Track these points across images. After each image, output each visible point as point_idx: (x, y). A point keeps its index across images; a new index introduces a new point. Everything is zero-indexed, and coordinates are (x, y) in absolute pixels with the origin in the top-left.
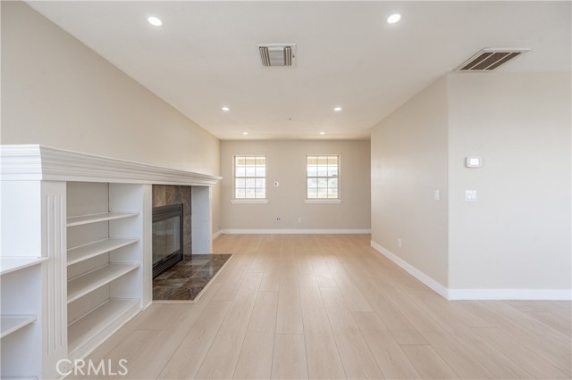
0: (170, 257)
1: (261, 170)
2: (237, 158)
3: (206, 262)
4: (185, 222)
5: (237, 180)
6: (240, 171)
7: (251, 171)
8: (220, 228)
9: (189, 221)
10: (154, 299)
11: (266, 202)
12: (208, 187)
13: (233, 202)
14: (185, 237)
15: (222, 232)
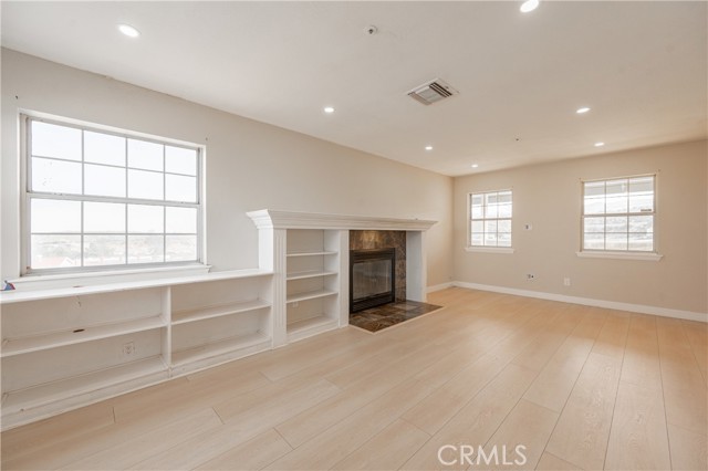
0: (378, 297)
1: (506, 209)
2: (473, 196)
3: (412, 308)
4: (397, 266)
5: (473, 223)
6: (476, 212)
7: (492, 210)
8: (451, 279)
9: (403, 266)
10: (350, 323)
11: (512, 251)
12: (419, 232)
13: (467, 249)
14: (397, 281)
15: (455, 283)
